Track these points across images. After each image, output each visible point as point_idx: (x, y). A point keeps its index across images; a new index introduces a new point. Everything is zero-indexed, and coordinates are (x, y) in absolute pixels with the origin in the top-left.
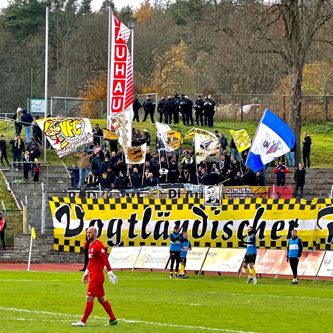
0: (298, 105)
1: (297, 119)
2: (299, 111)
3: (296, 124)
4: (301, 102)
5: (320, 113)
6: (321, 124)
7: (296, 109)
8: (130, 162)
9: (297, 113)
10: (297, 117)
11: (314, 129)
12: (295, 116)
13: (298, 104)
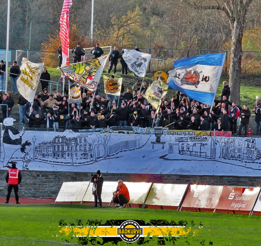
0: (239, 58)
1: (237, 71)
2: (240, 63)
3: (237, 75)
4: (241, 55)
5: (259, 68)
6: (259, 77)
7: (236, 62)
8: (107, 92)
9: (238, 65)
10: (237, 68)
11: (253, 82)
12: (236, 68)
13: (239, 56)
